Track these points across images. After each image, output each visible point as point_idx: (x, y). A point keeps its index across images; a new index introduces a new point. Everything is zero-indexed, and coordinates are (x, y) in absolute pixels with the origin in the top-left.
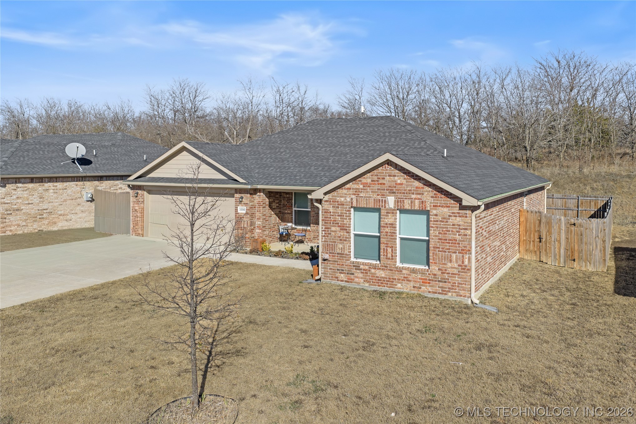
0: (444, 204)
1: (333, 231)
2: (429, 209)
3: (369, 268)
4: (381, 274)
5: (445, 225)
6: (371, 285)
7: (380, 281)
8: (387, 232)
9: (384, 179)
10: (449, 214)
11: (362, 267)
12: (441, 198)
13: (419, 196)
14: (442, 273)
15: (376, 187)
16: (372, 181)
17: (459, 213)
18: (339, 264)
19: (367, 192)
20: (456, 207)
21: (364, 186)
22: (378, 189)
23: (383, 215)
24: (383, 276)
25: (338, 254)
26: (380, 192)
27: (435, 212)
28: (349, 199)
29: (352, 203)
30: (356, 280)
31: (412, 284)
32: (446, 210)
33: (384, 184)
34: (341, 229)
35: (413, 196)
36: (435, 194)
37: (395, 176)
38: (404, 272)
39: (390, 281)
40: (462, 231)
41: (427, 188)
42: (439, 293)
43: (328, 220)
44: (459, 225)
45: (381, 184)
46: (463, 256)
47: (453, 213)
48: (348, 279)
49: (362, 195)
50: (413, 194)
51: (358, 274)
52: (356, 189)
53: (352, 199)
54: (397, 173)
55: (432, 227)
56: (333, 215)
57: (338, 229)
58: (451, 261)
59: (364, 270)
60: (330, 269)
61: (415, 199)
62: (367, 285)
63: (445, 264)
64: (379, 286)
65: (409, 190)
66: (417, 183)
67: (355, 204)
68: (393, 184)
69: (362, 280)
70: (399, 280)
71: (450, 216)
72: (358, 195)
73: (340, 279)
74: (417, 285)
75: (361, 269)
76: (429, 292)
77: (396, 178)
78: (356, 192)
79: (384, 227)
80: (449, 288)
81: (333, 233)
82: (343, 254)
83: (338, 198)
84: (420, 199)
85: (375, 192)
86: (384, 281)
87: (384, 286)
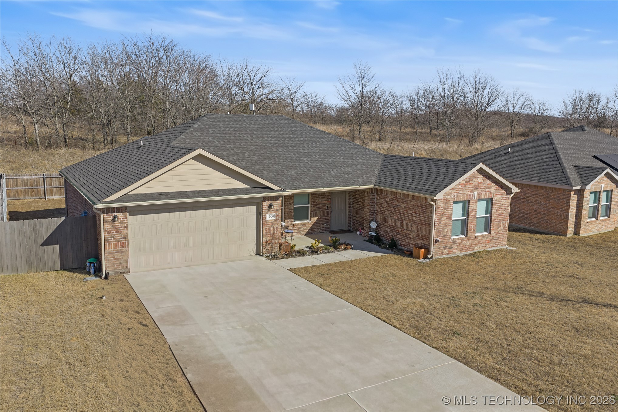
0: (500, 193)
1: (442, 221)
2: (493, 197)
3: (461, 241)
4: (467, 243)
5: (499, 205)
6: (462, 252)
7: (466, 248)
8: (472, 215)
9: (472, 180)
10: (501, 198)
11: (457, 241)
12: (499, 189)
13: (489, 190)
14: (496, 234)
15: (468, 186)
16: (466, 182)
17: (505, 197)
18: (444, 243)
19: (463, 190)
20: (504, 194)
21: (461, 186)
22: (469, 188)
23: (471, 204)
24: (468, 244)
25: (444, 236)
26: (470, 189)
27: (495, 198)
28: (452, 197)
29: (454, 199)
30: (454, 251)
31: (482, 245)
32: (500, 196)
33: (472, 184)
34: (447, 218)
35: (487, 190)
36: (496, 188)
37: (478, 178)
38: (479, 238)
39: (471, 247)
40: (506, 208)
41: (493, 184)
42: (494, 247)
43: (440, 213)
44: (505, 205)
45: (471, 184)
46: (505, 222)
47: (503, 198)
48: (449, 252)
49: (460, 193)
50: (487, 188)
51: (455, 247)
52: (457, 189)
53: (454, 196)
54: (480, 176)
55: (494, 208)
56: (442, 209)
57: (445, 218)
58: (500, 226)
59: (459, 243)
60: (439, 248)
61: (487, 191)
62: (459, 252)
63: (497, 229)
64: (466, 251)
65: (485, 186)
66: (489, 182)
67: (455, 200)
68: (476, 183)
69: (457, 250)
70: (476, 244)
71: (501, 200)
72: (458, 192)
73: (445, 253)
74: (484, 245)
75: (457, 243)
76: (489, 247)
77: (479, 179)
78: (456, 191)
79: (471, 212)
80: (498, 242)
81: (442, 222)
82: (447, 236)
83: (446, 197)
84: (489, 191)
85: (467, 190)
86: (469, 247)
87: (469, 251)
